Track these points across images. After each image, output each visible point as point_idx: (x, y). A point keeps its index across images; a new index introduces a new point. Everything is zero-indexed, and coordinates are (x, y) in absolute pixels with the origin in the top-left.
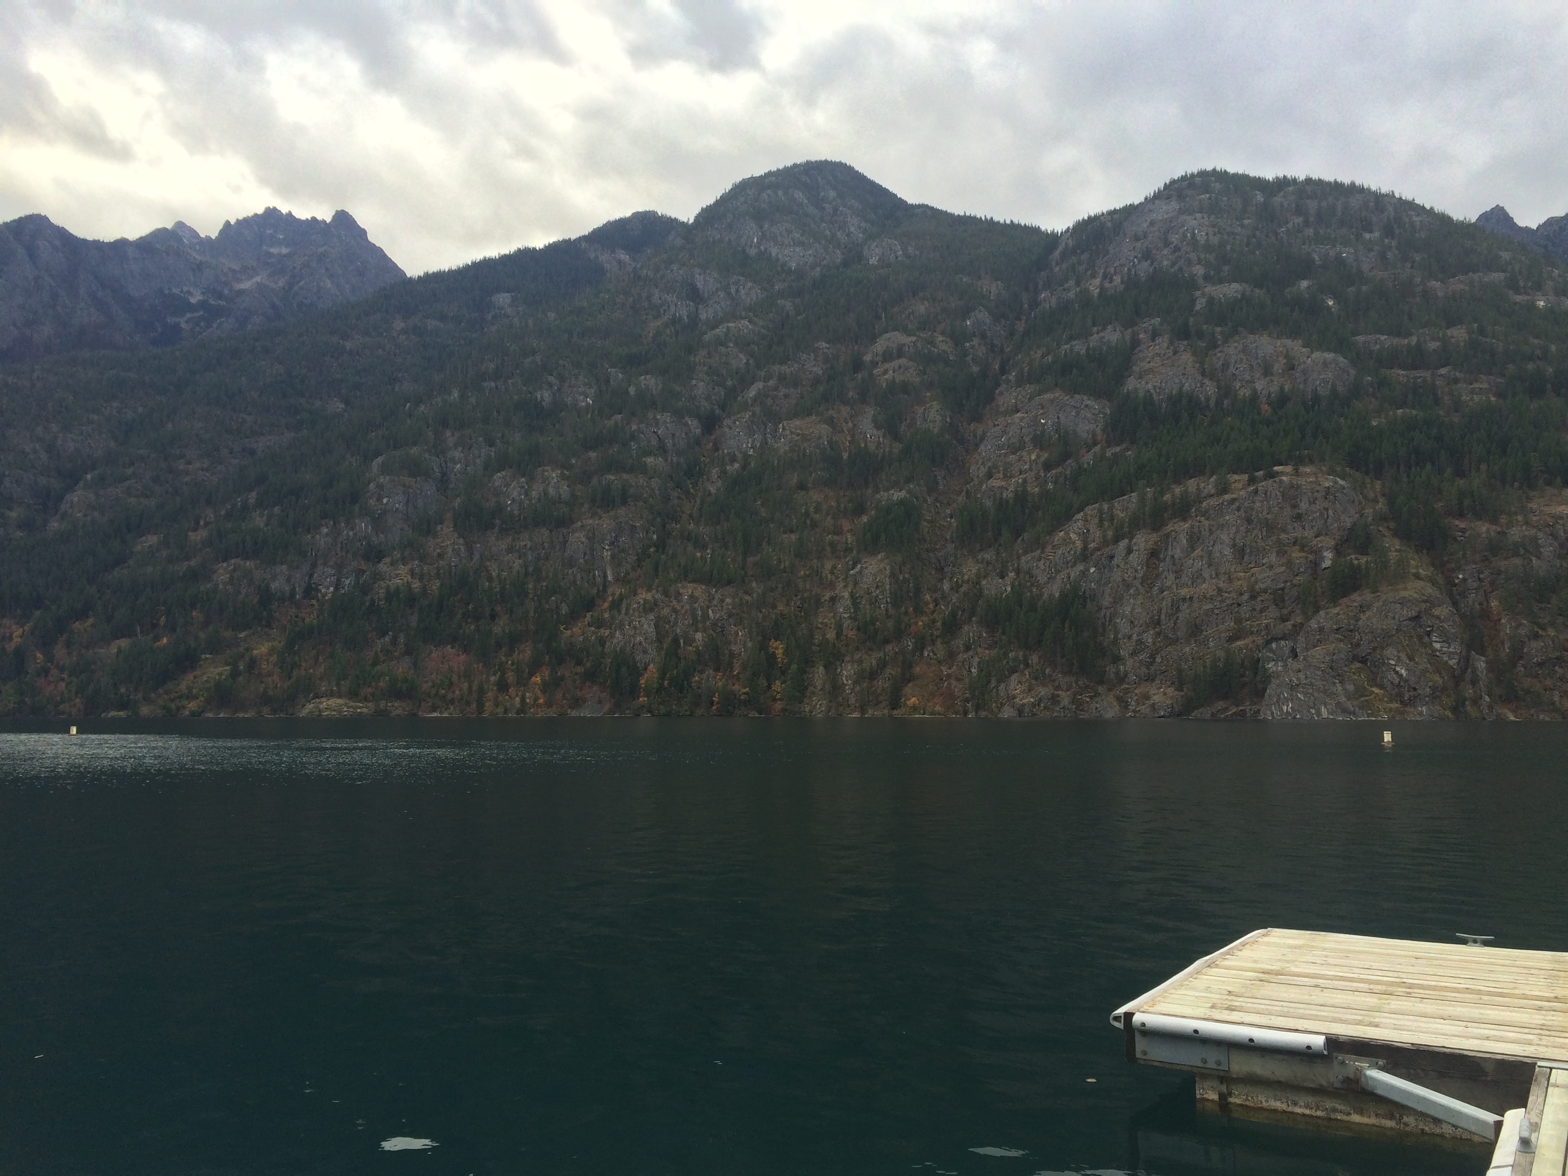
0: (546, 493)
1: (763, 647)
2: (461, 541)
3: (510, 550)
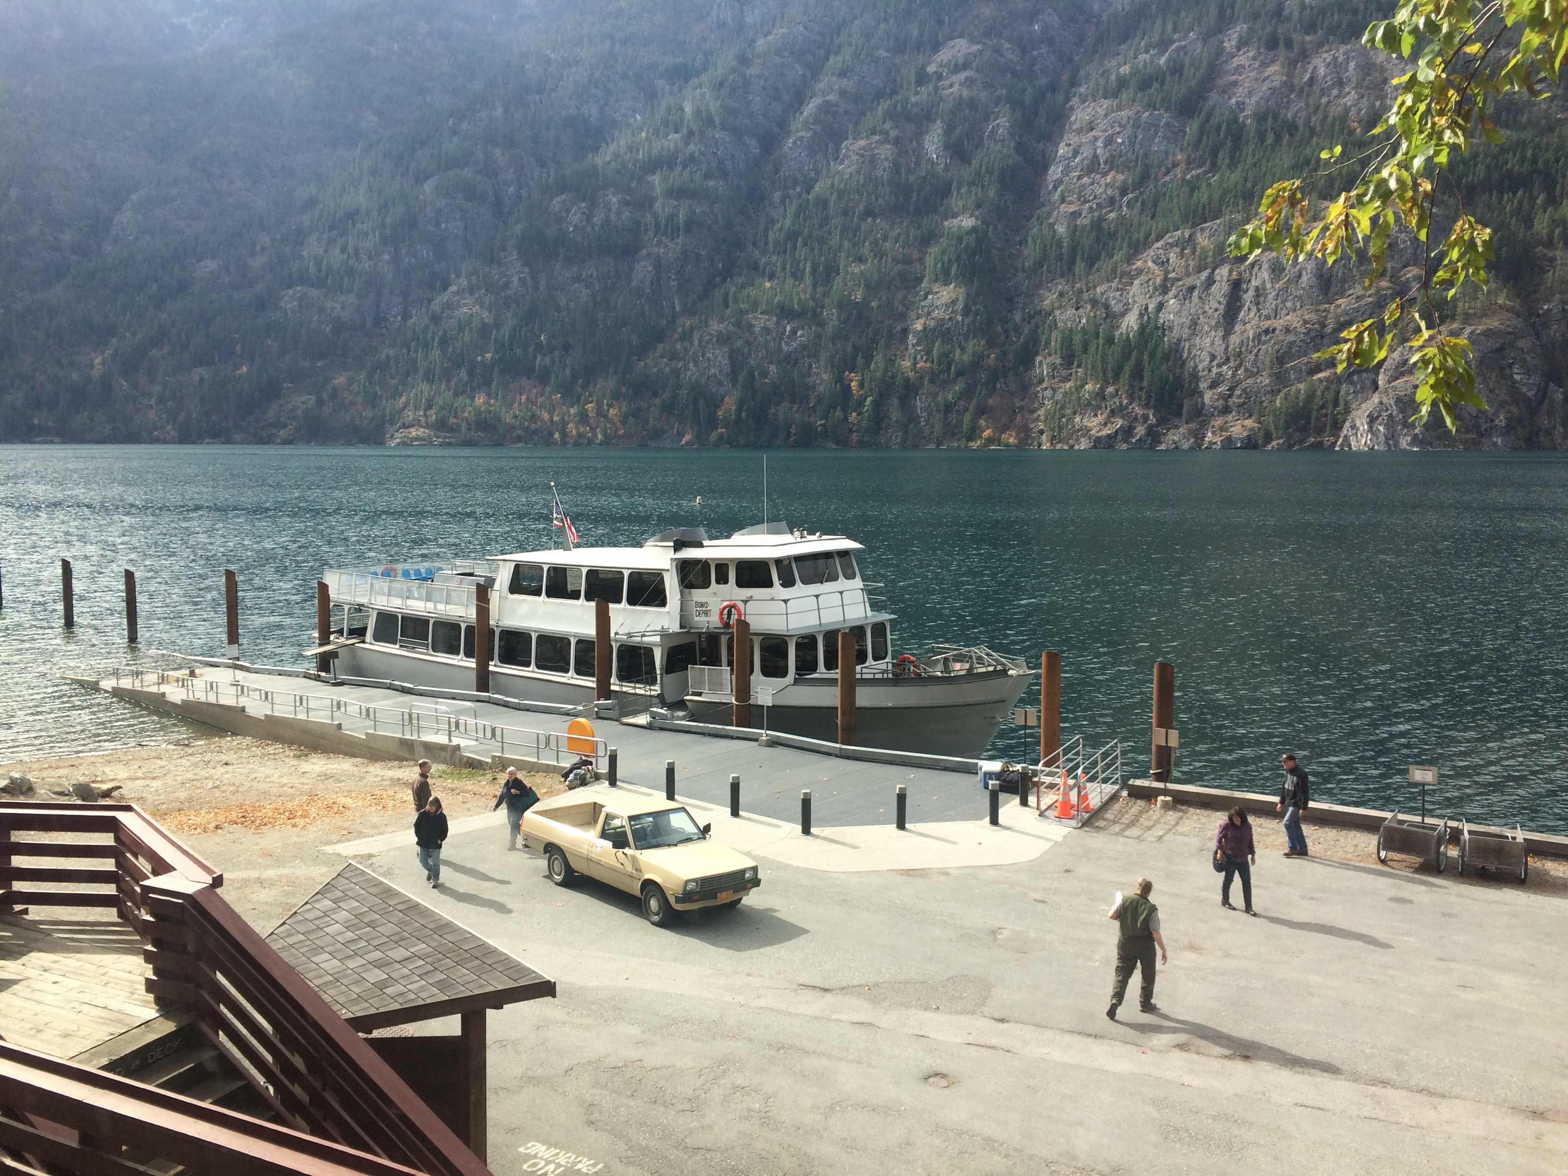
0: (607, 219)
1: (839, 379)
2: (526, 270)
3: (577, 279)
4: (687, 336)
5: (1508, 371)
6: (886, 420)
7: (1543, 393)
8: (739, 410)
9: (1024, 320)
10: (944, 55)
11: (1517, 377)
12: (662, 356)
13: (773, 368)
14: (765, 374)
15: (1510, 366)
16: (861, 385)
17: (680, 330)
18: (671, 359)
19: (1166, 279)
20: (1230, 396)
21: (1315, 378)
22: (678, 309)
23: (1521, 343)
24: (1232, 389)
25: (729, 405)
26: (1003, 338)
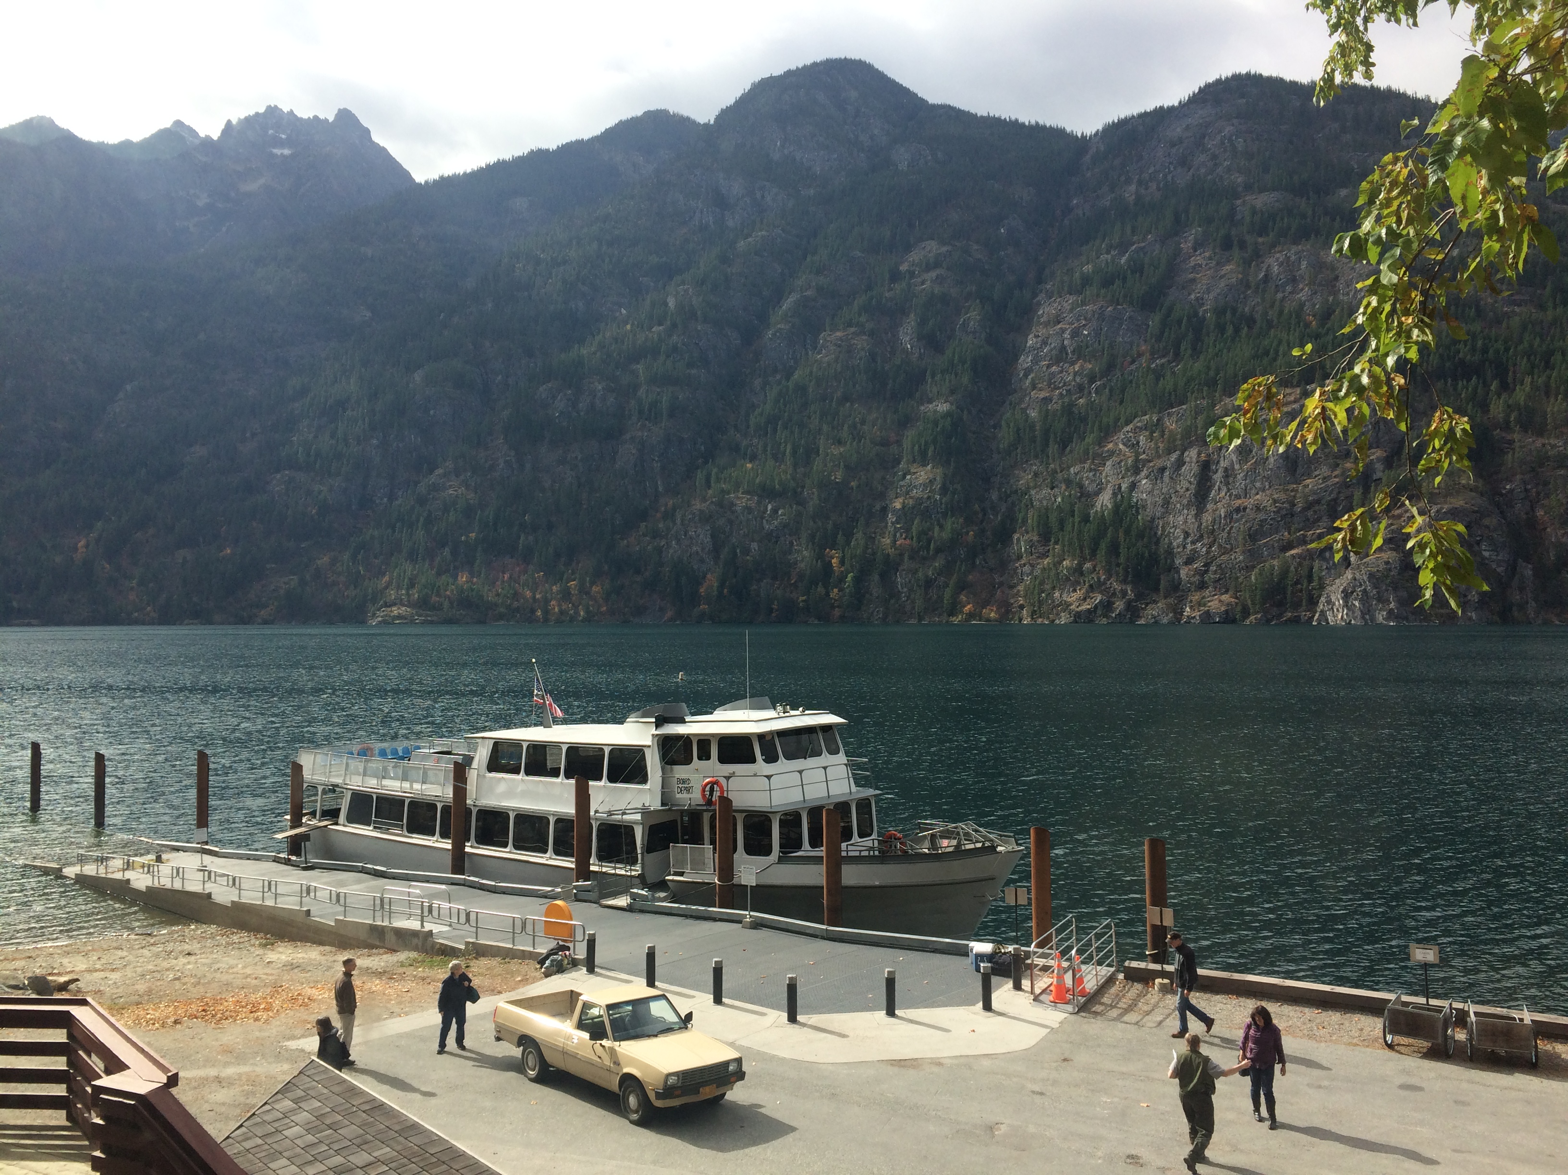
0: (592, 405)
1: (820, 556)
2: (512, 453)
3: (562, 462)
4: (669, 515)
5: (1476, 548)
6: (867, 596)
7: (1513, 569)
8: (722, 585)
9: (1000, 499)
10: (915, 256)
11: (1486, 554)
12: (644, 535)
13: (754, 546)
14: (746, 551)
15: (1478, 543)
16: (842, 562)
17: (663, 509)
18: (654, 537)
19: (1137, 460)
20: (1206, 572)
21: (1287, 554)
22: (660, 489)
23: (1486, 521)
24: (1207, 565)
25: (711, 582)
26: (980, 516)
